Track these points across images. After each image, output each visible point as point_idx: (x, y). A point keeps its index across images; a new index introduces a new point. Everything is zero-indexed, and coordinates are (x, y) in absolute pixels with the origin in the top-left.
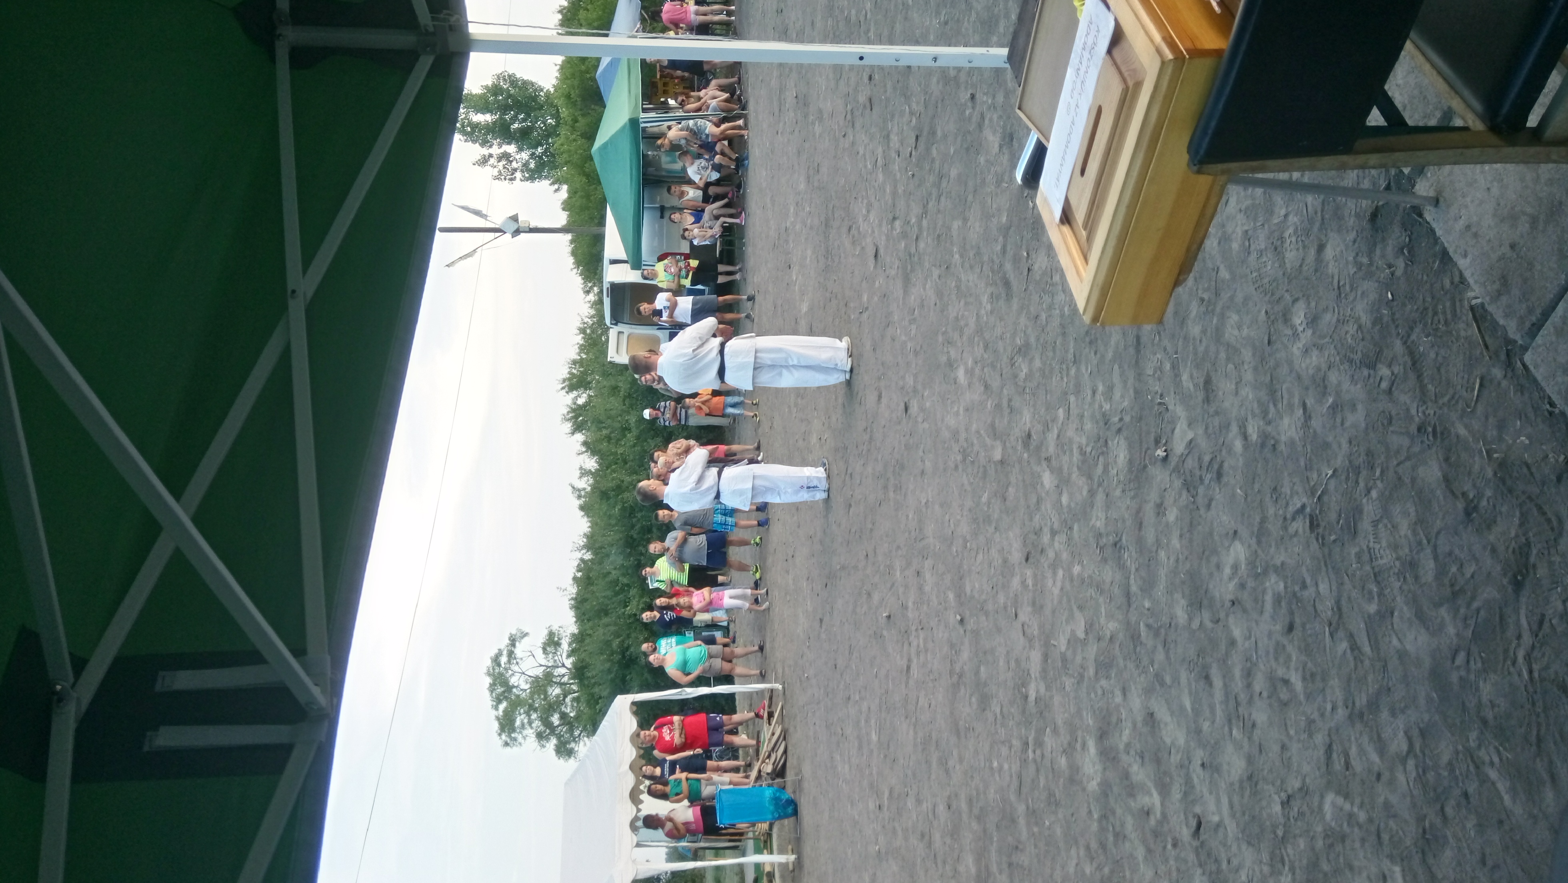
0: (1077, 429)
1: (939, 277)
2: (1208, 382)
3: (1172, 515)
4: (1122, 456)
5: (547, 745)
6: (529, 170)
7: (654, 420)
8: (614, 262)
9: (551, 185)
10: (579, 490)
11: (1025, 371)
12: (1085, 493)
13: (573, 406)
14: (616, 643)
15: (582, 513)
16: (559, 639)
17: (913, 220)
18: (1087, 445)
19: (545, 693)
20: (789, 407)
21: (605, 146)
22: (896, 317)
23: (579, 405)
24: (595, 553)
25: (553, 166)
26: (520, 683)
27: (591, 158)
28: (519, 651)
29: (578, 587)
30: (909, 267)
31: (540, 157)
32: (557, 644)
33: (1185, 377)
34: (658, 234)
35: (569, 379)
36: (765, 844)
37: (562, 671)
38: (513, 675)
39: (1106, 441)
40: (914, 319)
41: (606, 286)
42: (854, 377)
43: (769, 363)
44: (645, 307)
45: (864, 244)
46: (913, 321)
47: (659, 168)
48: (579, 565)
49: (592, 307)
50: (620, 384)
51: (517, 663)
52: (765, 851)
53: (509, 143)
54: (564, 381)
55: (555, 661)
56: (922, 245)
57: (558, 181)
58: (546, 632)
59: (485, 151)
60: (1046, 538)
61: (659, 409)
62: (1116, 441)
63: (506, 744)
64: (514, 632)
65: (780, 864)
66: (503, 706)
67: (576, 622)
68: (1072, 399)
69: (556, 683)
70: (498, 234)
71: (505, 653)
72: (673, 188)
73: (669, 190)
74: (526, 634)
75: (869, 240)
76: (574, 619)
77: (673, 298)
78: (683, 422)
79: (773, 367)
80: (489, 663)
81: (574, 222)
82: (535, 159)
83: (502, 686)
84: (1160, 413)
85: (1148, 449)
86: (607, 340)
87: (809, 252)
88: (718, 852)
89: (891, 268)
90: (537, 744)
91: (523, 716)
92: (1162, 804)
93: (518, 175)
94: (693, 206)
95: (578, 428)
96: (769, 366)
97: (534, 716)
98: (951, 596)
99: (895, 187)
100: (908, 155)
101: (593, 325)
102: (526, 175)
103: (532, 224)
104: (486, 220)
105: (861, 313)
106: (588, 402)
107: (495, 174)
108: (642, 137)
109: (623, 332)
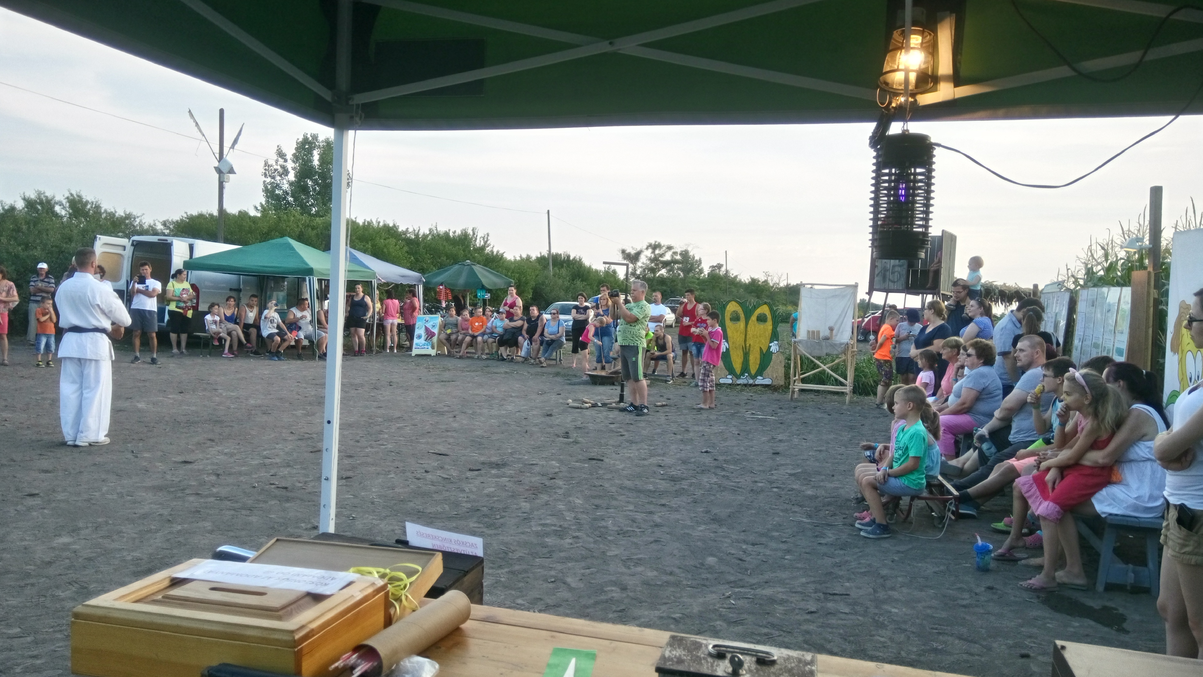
1: (161, 515)
6: (273, 188)
7: (37, 272)
8: (191, 247)
9: (261, 203)
13: (53, 202)
17: (215, 490)
20: (42, 393)
21: (291, 248)
22: (126, 482)
23: (54, 207)
25: (277, 208)
27: (282, 235)
30: (172, 490)
31: (284, 199)
34: (216, 285)
35: (81, 202)
40: (122, 497)
41: (170, 239)
42: (69, 449)
43: (85, 372)
44: (148, 270)
45: (197, 452)
46: (121, 495)
47: (273, 290)
49: (150, 226)
50: (73, 245)
53: (296, 176)
54: (80, 196)
56: (191, 499)
57: (264, 210)
59: (289, 156)
61: (47, 277)
68: (30, 639)
70: (218, 156)
72: (255, 299)
73: (253, 296)
75: (200, 456)
77: (156, 294)
78: (32, 298)
79: (81, 375)
81: (229, 219)
82: (283, 194)
86: (118, 237)
87: (194, 408)
89: (173, 475)
93: (269, 180)
94: (240, 315)
95: (30, 204)
96: (82, 372)
99: (246, 474)
100: (272, 482)
101: (134, 226)
102: (269, 187)
103: (226, 185)
104: (230, 148)
105: (133, 452)
106: (56, 215)
107: (270, 163)
108: (298, 278)
109: (125, 250)
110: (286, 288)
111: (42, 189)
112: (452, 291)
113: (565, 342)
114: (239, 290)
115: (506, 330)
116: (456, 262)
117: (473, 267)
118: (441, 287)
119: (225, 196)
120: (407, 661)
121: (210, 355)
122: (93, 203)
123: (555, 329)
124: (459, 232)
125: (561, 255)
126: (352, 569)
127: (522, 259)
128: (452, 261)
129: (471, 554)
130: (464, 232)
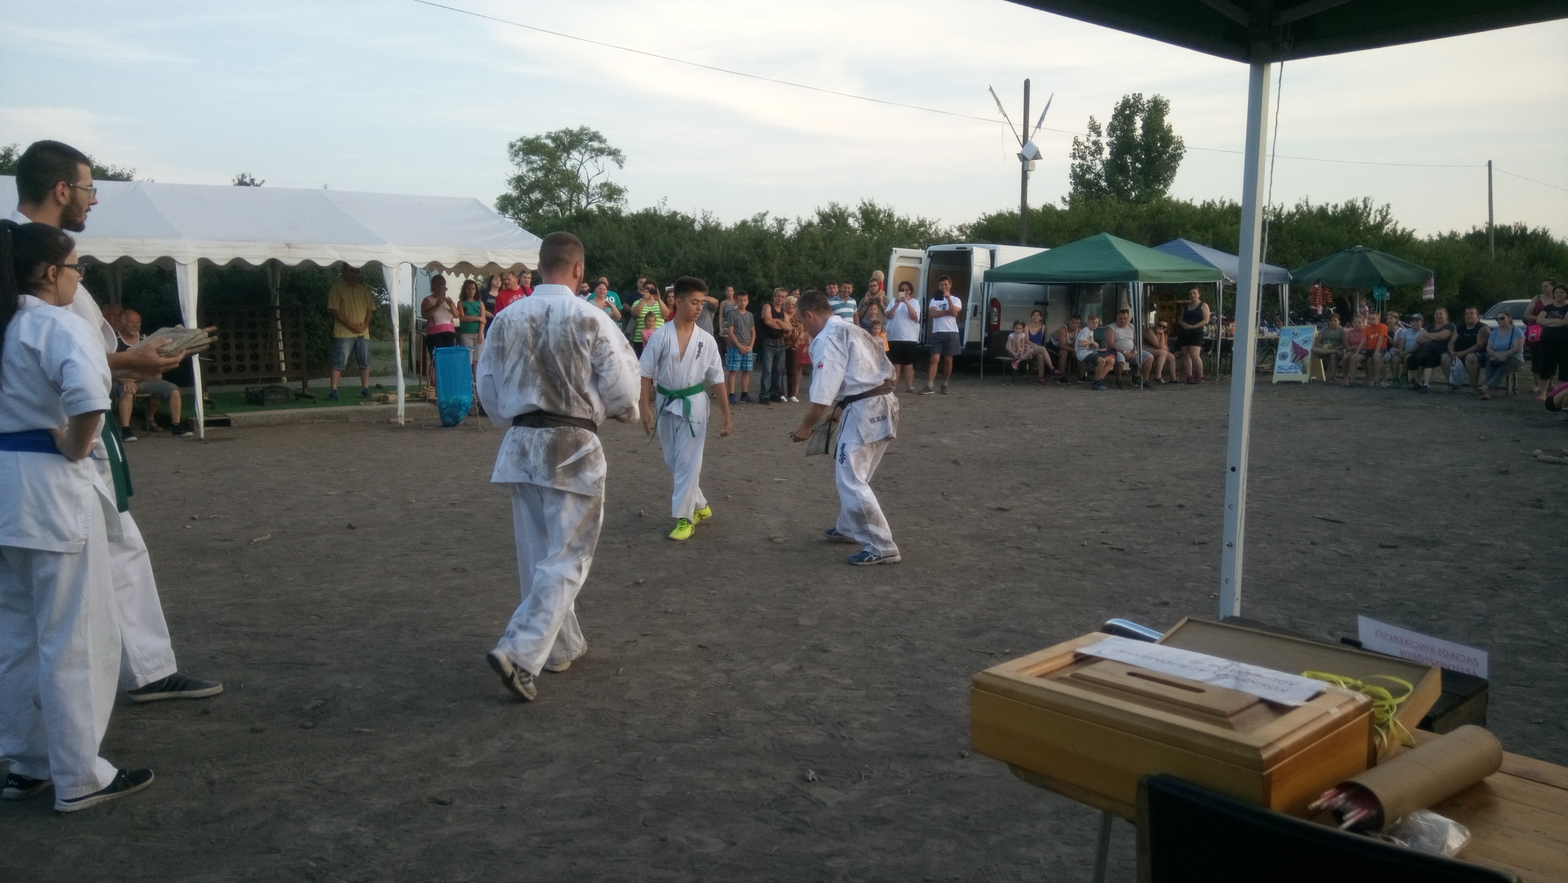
0: (832, 696)
1: (981, 569)
2: (885, 821)
3: (748, 784)
4: (807, 738)
5: (511, 187)
6: (1083, 172)
8: (992, 254)
9: (1069, 194)
10: (761, 221)
11: (890, 648)
12: (768, 702)
13: (846, 214)
14: (612, 253)
15: (738, 223)
16: (615, 200)
17: (1038, 545)
18: (817, 706)
19: (562, 186)
21: (1110, 246)
22: (939, 527)
23: (847, 219)
24: (700, 234)
25: (1088, 197)
26: (573, 160)
27: (1096, 231)
28: (604, 159)
29: (667, 217)
30: (990, 540)
31: (1097, 184)
32: (610, 198)
33: (889, 800)
34: (1019, 298)
35: (873, 211)
36: (414, 395)
37: (584, 203)
38: (581, 153)
39: (821, 723)
40: (938, 545)
41: (968, 246)
44: (947, 284)
45: (1012, 497)
47: (1086, 301)
48: (688, 218)
49: (946, 233)
51: (592, 157)
52: (408, 395)
53: (1111, 153)
54: (872, 205)
55: (593, 195)
56: (1013, 553)
57: (1072, 201)
58: (622, 186)
59: (1104, 130)
60: (722, 665)
62: (821, 733)
63: (512, 146)
64: (622, 153)
65: (397, 410)
66: (550, 143)
67: (632, 214)
68: (863, 693)
69: (572, 196)
70: (1021, 139)
71: (603, 146)
74: (621, 167)
75: (1016, 503)
76: (635, 213)
77: (955, 313)
80: (593, 129)
81: (1032, 216)
82: (1095, 178)
83: (569, 142)
84: (851, 776)
85: (814, 763)
86: (913, 248)
87: (1002, 446)
88: (407, 353)
89: (989, 523)
90: (512, 176)
91: (539, 162)
92: (462, 768)
93: (1078, 161)
94: (1047, 335)
95: (825, 218)
97: (540, 174)
98: (663, 575)
99: (1071, 529)
100: (1104, 541)
101: (929, 234)
102: (1078, 170)
103: (1031, 175)
104: (1036, 128)
105: (943, 494)
106: (850, 229)
107: (1080, 140)
108: (1117, 284)
109: (921, 263)
110: (1101, 298)
111: (835, 201)
112: (1332, 290)
113: (1523, 360)
114: (1045, 304)
115: (1421, 345)
116: (1337, 250)
117: (1368, 254)
118: (1317, 286)
119: (1029, 188)
120: (1419, 818)
121: (1013, 383)
122: (885, 211)
123: (1505, 341)
124: (1342, 205)
125: (1510, 227)
126: (1305, 673)
127: (1442, 238)
128: (1331, 248)
129: (1465, 672)
130: (1350, 205)
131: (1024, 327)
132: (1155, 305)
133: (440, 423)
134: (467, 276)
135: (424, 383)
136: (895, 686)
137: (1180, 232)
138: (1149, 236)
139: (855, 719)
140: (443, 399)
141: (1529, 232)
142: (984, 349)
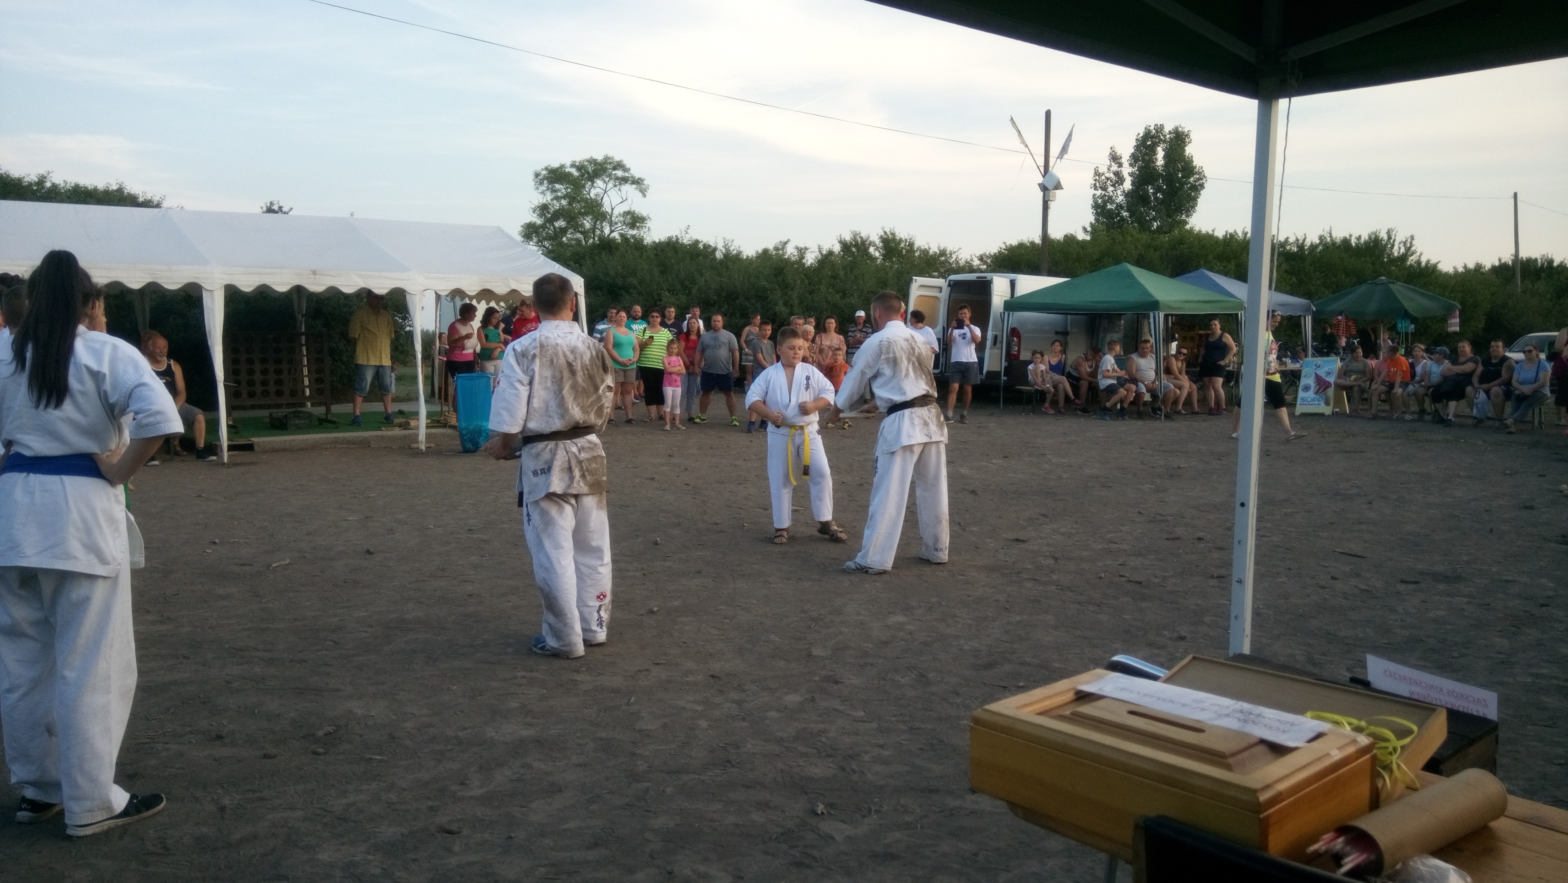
0: (844, 728)
1: (997, 600)
2: (893, 857)
3: (757, 817)
4: (817, 771)
5: (535, 215)
6: (1105, 203)
7: (855, 321)
8: (1013, 284)
9: (1090, 224)
10: (783, 249)
11: (903, 680)
12: (779, 734)
13: (867, 243)
14: (634, 281)
15: (760, 251)
16: (638, 228)
17: (1054, 577)
18: (827, 738)
19: (586, 214)
21: (1130, 276)
23: (868, 248)
24: (721, 262)
25: (1110, 226)
26: (596, 189)
27: (1117, 262)
28: (628, 188)
29: (689, 245)
30: (1006, 572)
31: (1118, 214)
32: (633, 225)
33: (897, 835)
34: (1040, 329)
35: (894, 239)
36: (435, 421)
37: (607, 231)
38: (605, 182)
39: (831, 756)
41: (988, 276)
44: (966, 314)
45: (1029, 529)
47: (1107, 330)
48: (710, 246)
49: (966, 262)
51: (615, 186)
52: (429, 421)
53: (1133, 184)
54: (893, 234)
55: (616, 223)
56: (1029, 585)
57: (1094, 231)
58: (645, 214)
59: (1125, 160)
60: (734, 695)
61: (864, 326)
62: (832, 765)
63: (537, 175)
64: (645, 182)
65: (417, 435)
66: (575, 173)
67: (654, 242)
68: (874, 725)
69: (595, 223)
70: (1042, 169)
71: (627, 174)
74: (644, 196)
75: (1034, 534)
76: (657, 241)
77: (974, 341)
80: (617, 158)
81: (1054, 246)
82: (1116, 208)
83: (594, 171)
84: (860, 810)
85: (824, 797)
86: (934, 277)
87: (1020, 476)
88: (429, 379)
89: (1005, 554)
90: (537, 204)
91: (563, 190)
92: (471, 797)
93: (1099, 192)
94: (1068, 365)
95: (845, 246)
97: (564, 202)
98: (676, 603)
99: (1089, 561)
100: (1122, 573)
101: (949, 263)
102: (1100, 201)
103: (1052, 204)
104: (1057, 158)
105: (960, 524)
106: (871, 257)
107: (1101, 171)
108: (1137, 314)
109: (941, 292)
110: (1122, 328)
111: (857, 230)
112: (1355, 321)
113: (1548, 393)
114: (1065, 333)
115: (1445, 378)
116: (1361, 280)
117: (1392, 286)
118: (1340, 318)
119: (1050, 218)
120: (1419, 863)
121: (1033, 412)
122: (906, 240)
123: (1530, 375)
124: (1365, 237)
125: (1536, 260)
126: (1309, 714)
127: (1467, 270)
128: (1355, 279)
129: (1475, 713)
130: (1373, 237)
131: (1042, 355)
132: (1177, 335)
133: (460, 448)
134: (488, 303)
135: (445, 408)
136: (907, 718)
137: (1202, 263)
138: (1170, 266)
139: (866, 752)
140: (463, 425)
141: (1555, 264)
142: (1004, 378)
